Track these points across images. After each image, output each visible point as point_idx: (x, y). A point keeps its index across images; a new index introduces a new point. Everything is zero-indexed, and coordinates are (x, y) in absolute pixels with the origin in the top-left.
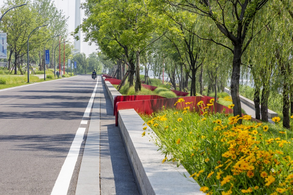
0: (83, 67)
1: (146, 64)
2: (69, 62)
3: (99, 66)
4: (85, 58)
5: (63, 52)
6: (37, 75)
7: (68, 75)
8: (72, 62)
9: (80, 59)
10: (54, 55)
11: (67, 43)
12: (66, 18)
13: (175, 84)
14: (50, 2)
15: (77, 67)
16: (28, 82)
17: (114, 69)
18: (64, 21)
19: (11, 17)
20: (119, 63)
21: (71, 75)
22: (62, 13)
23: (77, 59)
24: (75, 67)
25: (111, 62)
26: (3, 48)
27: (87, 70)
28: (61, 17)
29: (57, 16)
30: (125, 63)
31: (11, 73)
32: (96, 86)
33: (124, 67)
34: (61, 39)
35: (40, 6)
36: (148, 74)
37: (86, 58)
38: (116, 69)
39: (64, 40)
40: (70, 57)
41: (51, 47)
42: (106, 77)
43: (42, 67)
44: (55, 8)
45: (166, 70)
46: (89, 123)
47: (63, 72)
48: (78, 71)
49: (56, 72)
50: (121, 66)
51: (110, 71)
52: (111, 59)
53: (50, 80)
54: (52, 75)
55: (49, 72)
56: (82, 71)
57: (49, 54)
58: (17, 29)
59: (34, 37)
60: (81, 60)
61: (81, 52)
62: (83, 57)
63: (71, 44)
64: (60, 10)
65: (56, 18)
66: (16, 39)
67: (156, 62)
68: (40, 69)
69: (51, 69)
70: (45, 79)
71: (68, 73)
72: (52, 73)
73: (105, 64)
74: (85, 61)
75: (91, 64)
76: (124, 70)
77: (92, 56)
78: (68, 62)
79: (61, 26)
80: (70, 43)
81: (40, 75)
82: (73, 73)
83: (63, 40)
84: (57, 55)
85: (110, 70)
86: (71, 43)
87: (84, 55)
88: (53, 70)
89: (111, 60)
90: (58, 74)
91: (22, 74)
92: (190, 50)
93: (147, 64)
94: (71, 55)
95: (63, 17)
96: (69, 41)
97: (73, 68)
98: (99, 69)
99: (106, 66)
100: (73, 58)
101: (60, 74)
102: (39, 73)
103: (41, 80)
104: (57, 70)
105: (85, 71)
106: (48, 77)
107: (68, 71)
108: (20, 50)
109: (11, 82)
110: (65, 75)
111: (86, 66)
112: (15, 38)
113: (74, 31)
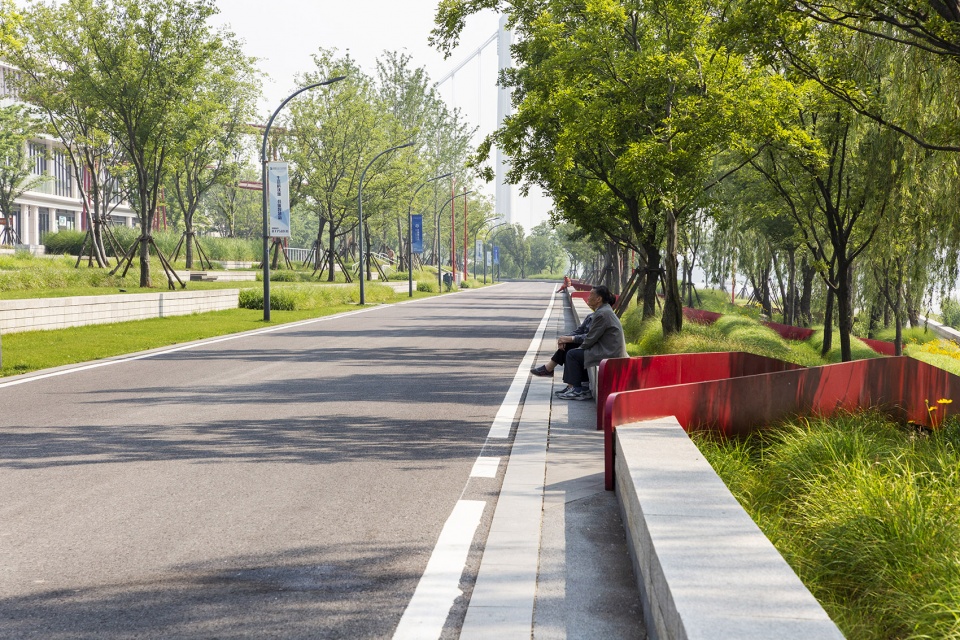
0: (517, 260)
1: (686, 250)
2: (480, 249)
3: (557, 259)
4: (521, 237)
5: (463, 222)
6: (390, 284)
7: (477, 283)
8: (486, 248)
9: (509, 239)
10: (438, 229)
11: (473, 198)
12: (469, 129)
13: (770, 305)
14: (425, 86)
15: (502, 260)
16: (362, 302)
17: (597, 266)
18: (465, 139)
19: (318, 124)
20: (612, 249)
21: (485, 282)
22: (459, 116)
23: (501, 241)
24: (496, 261)
25: (591, 246)
26: (279, 206)
27: (526, 269)
28: (458, 128)
29: (446, 125)
30: (627, 247)
31: (319, 279)
32: (547, 314)
33: (626, 259)
34: (458, 187)
35: (398, 96)
36: (692, 277)
37: (525, 237)
38: (602, 265)
39: (465, 189)
40: (483, 235)
41: (431, 209)
42: (576, 285)
43: (406, 263)
44: (439, 102)
45: (742, 265)
46: (503, 470)
47: (462, 274)
48: (502, 272)
49: (443, 274)
50: (616, 258)
51: (586, 271)
52: (588, 237)
53: (424, 297)
54: (433, 281)
55: (424, 274)
56: (513, 272)
57: (421, 226)
58: (335, 157)
59: (382, 178)
60: (510, 242)
61: (513, 222)
62: (517, 234)
63: (485, 201)
64: (455, 109)
65: (443, 129)
66: (331, 188)
67: (716, 244)
68: (401, 268)
69: (430, 267)
70: (411, 295)
71: (478, 277)
72: (434, 276)
73: (573, 253)
74: (522, 245)
75: (536, 252)
76: (626, 267)
77: (540, 231)
78: (477, 248)
79: (458, 152)
80: (481, 199)
81: (399, 282)
82: (489, 277)
83: (462, 189)
84: (446, 230)
85: (586, 268)
86: (484, 197)
87: (520, 229)
88: (435, 268)
89: (589, 241)
90: (448, 279)
91: (348, 280)
92: (829, 204)
93: (689, 250)
94: (485, 229)
95: (462, 129)
96: (480, 191)
97: (489, 264)
98: (559, 265)
99: (576, 259)
100: (489, 238)
101: (453, 278)
102: (397, 278)
103: (400, 297)
104: (446, 269)
105: (522, 271)
106: (422, 289)
107: (476, 270)
108: (343, 216)
109: (311, 303)
110: (467, 283)
111: (524, 257)
112: (329, 184)
113: (478, 154)
